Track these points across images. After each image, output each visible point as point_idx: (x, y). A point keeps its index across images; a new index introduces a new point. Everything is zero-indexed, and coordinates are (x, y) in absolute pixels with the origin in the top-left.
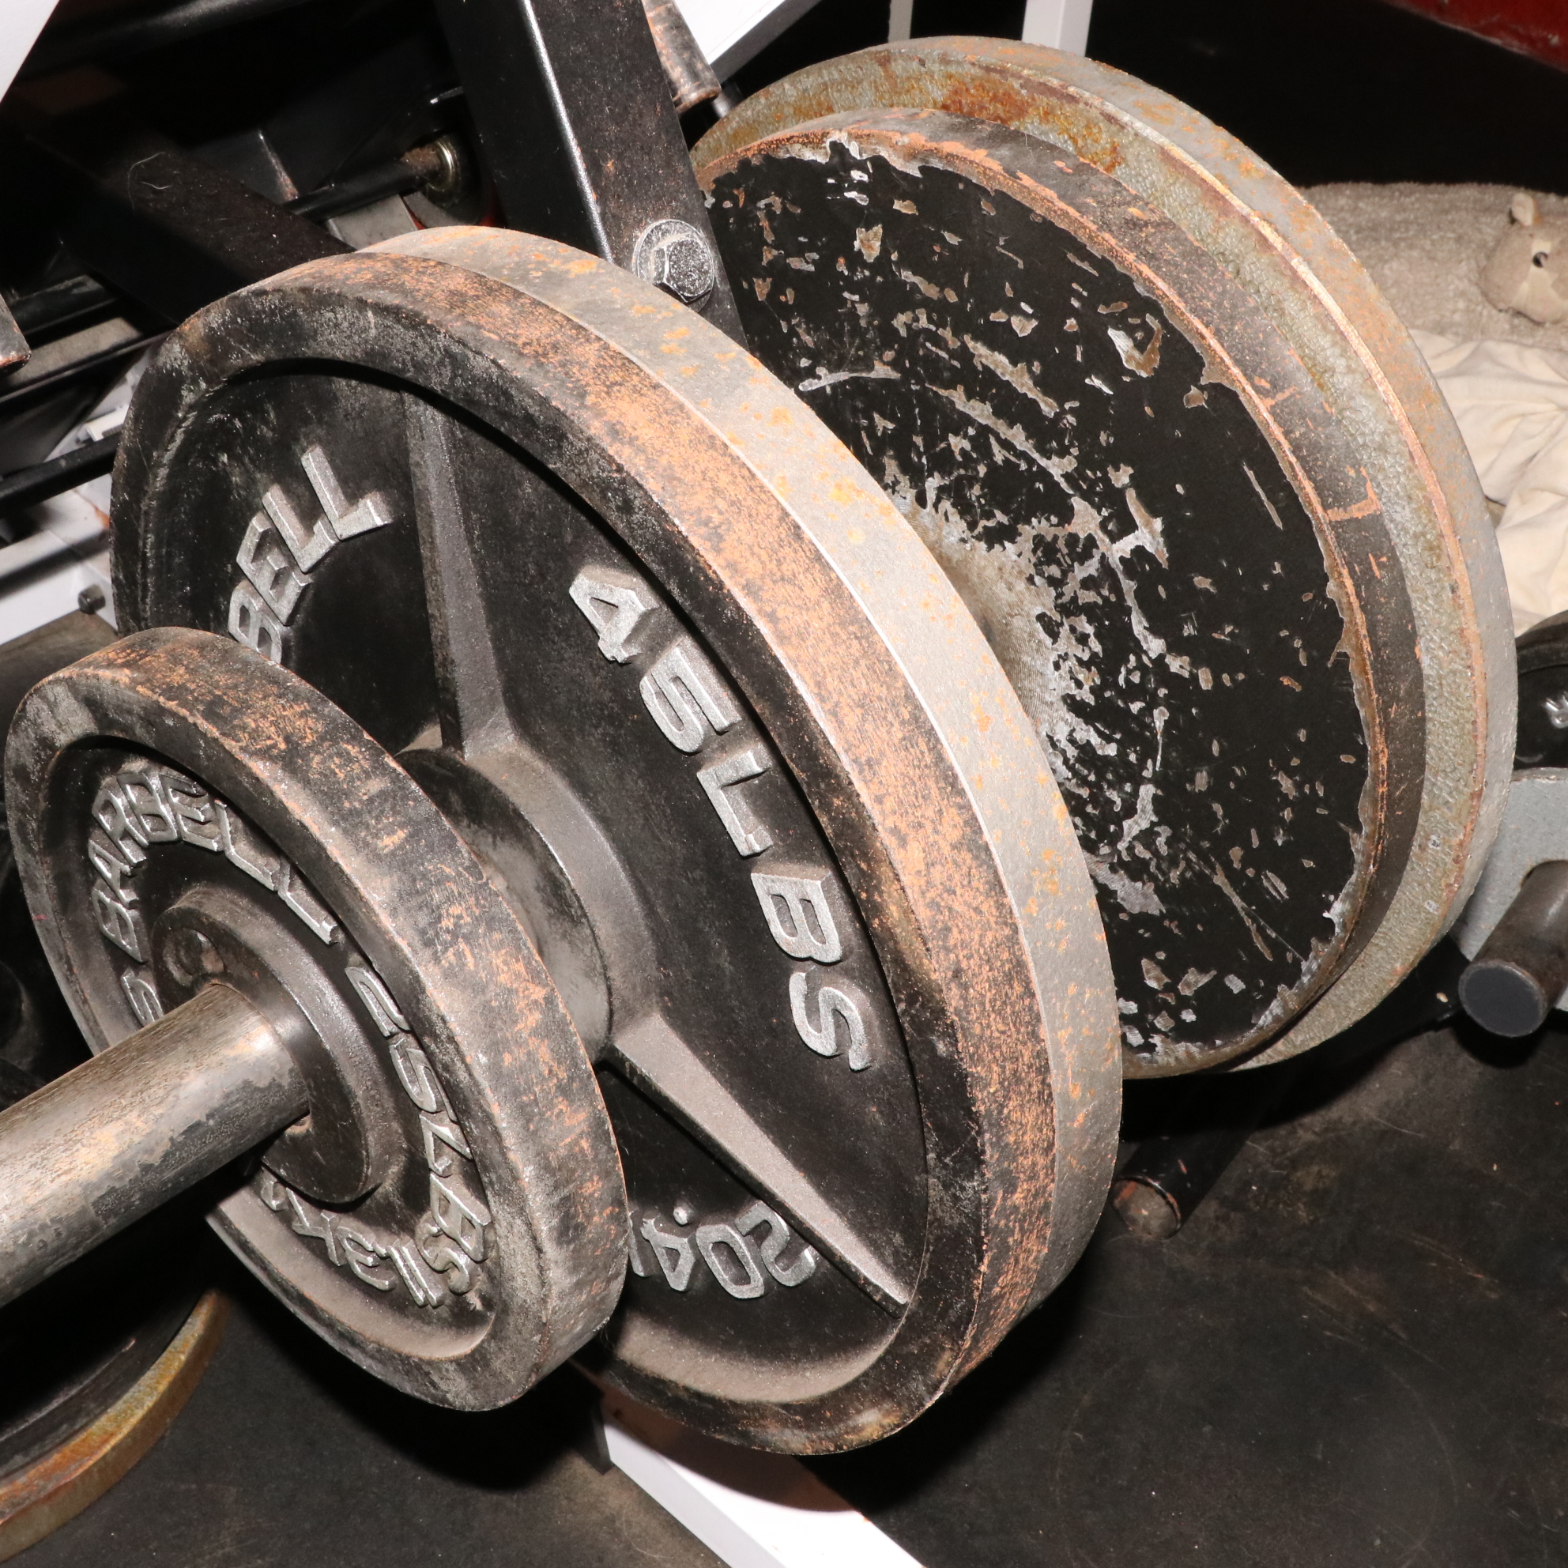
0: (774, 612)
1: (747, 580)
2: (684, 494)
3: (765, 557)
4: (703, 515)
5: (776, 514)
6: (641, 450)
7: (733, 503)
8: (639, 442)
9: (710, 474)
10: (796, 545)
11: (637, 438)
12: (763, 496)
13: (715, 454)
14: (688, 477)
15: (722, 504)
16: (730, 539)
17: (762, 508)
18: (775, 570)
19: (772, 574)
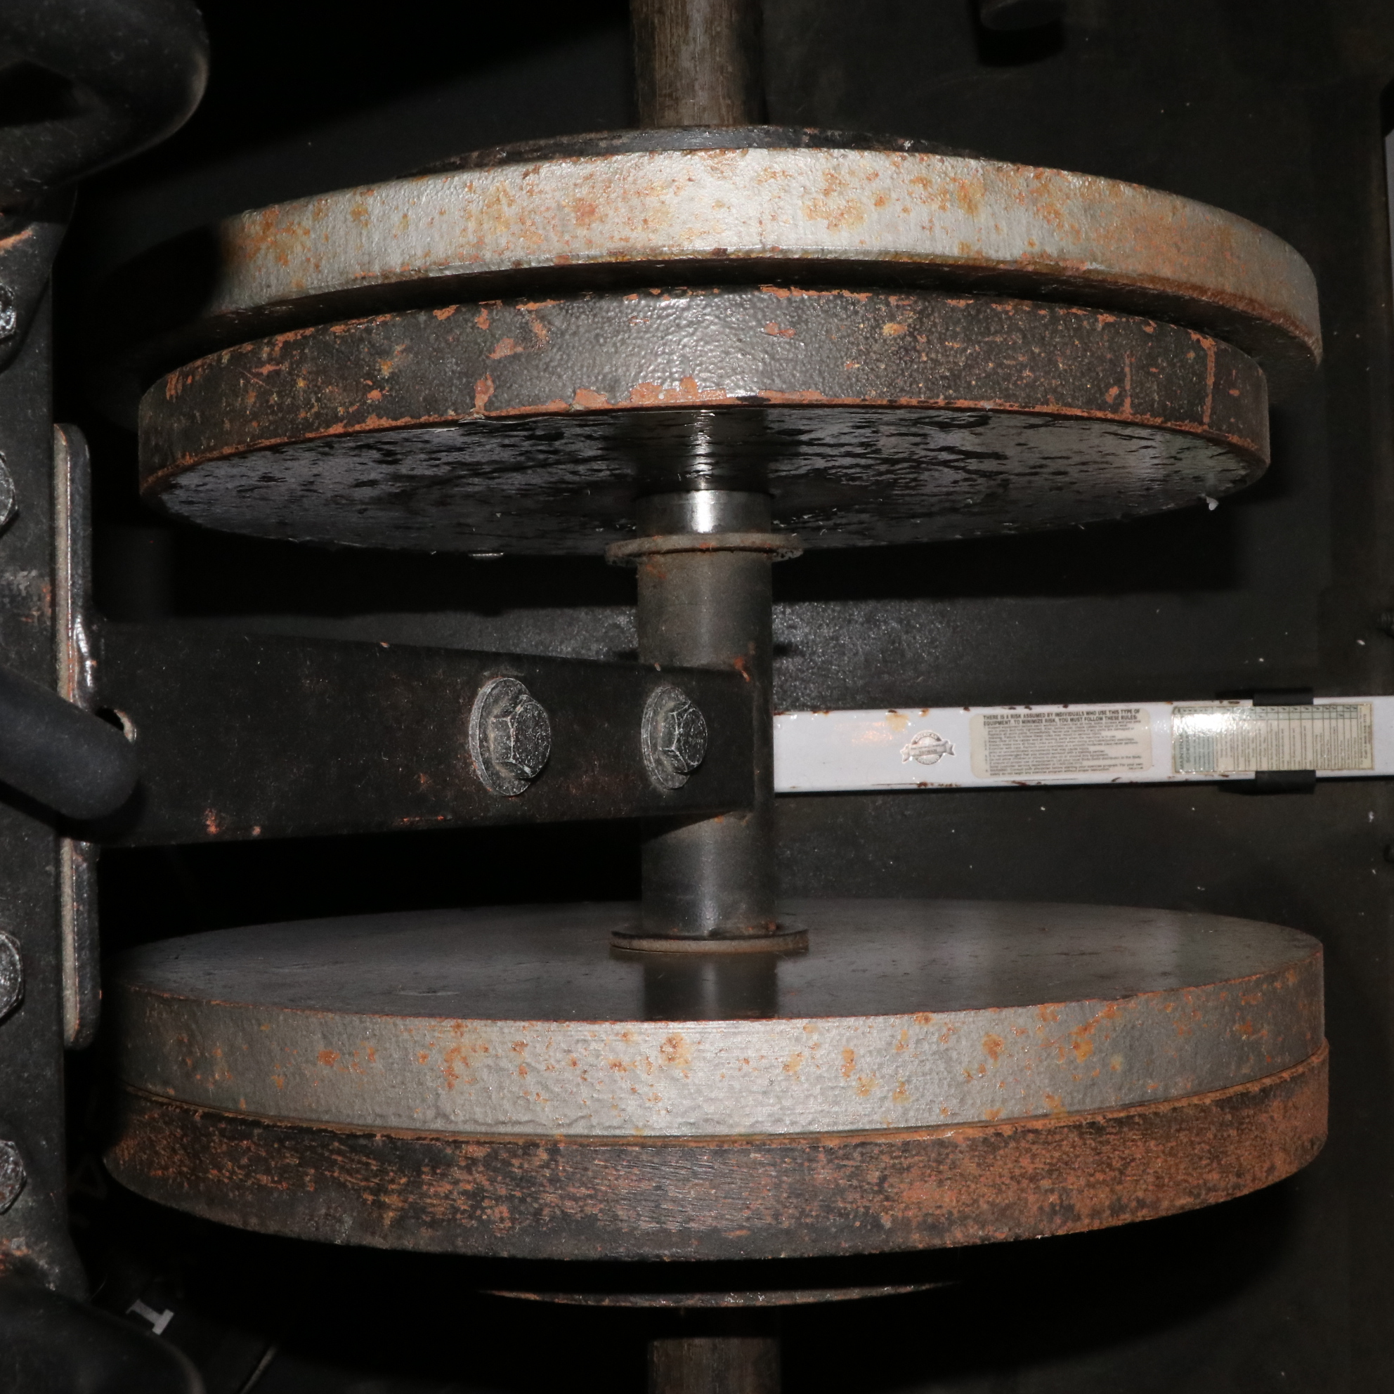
0: (1138, 1200)
1: (1109, 1207)
2: (1021, 1212)
3: (1100, 1177)
4: (1047, 1209)
5: (1074, 1136)
6: (964, 1218)
7: (1050, 1172)
8: (956, 1214)
9: (1017, 1172)
10: (1104, 1138)
11: (950, 1213)
12: (1057, 1137)
13: (1001, 1152)
14: (1010, 1196)
15: (1045, 1184)
16: (1075, 1200)
17: (1066, 1146)
18: (1112, 1174)
19: (1114, 1179)
